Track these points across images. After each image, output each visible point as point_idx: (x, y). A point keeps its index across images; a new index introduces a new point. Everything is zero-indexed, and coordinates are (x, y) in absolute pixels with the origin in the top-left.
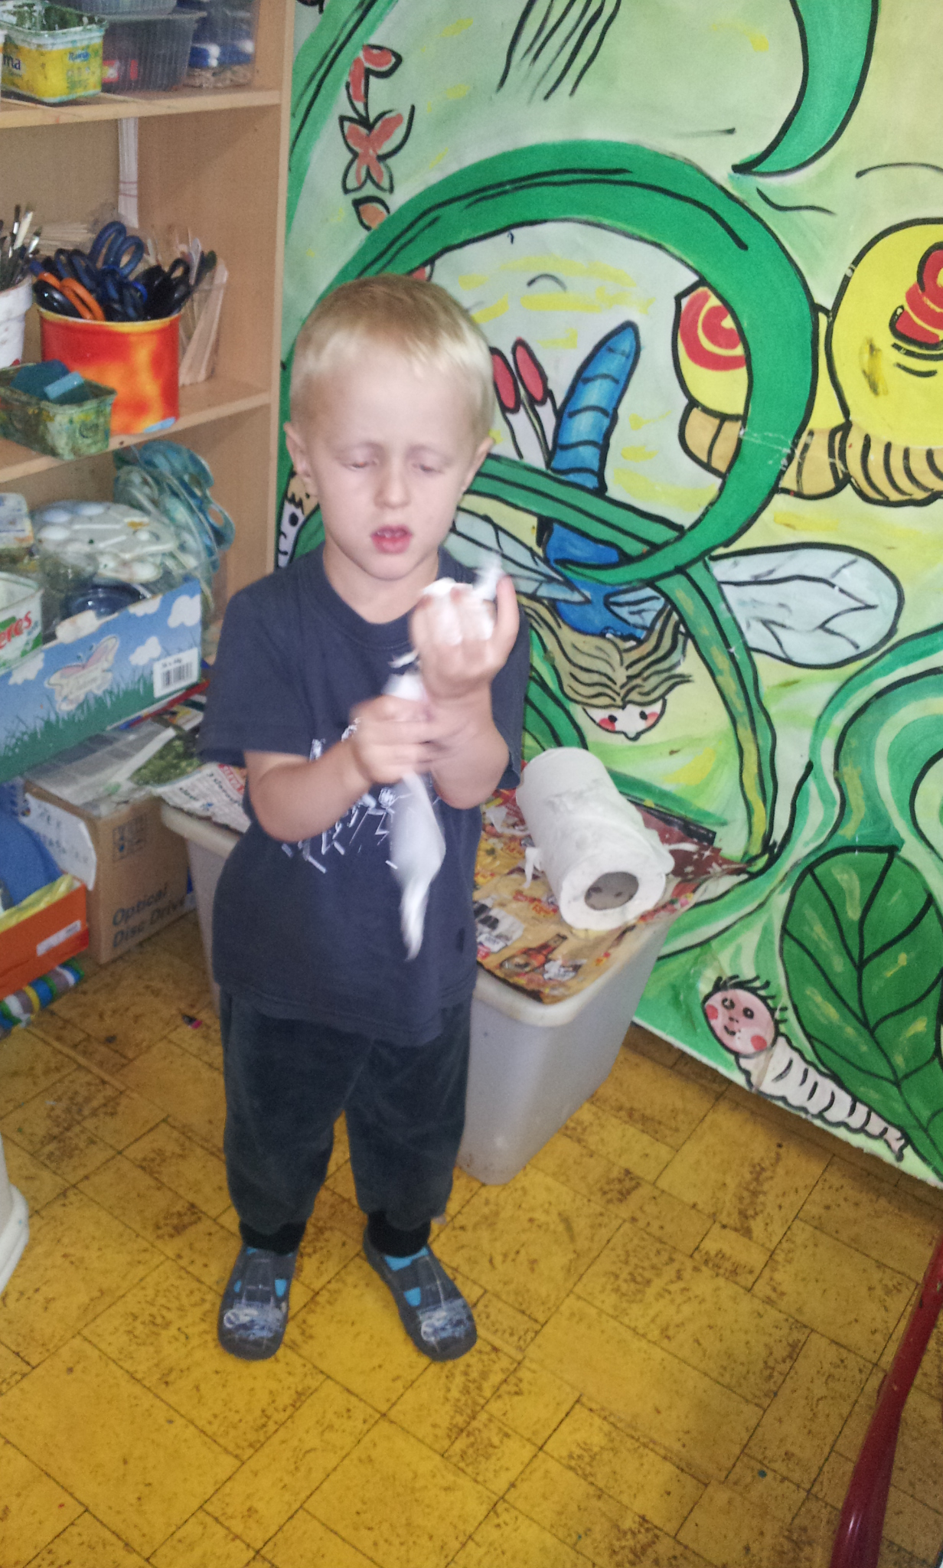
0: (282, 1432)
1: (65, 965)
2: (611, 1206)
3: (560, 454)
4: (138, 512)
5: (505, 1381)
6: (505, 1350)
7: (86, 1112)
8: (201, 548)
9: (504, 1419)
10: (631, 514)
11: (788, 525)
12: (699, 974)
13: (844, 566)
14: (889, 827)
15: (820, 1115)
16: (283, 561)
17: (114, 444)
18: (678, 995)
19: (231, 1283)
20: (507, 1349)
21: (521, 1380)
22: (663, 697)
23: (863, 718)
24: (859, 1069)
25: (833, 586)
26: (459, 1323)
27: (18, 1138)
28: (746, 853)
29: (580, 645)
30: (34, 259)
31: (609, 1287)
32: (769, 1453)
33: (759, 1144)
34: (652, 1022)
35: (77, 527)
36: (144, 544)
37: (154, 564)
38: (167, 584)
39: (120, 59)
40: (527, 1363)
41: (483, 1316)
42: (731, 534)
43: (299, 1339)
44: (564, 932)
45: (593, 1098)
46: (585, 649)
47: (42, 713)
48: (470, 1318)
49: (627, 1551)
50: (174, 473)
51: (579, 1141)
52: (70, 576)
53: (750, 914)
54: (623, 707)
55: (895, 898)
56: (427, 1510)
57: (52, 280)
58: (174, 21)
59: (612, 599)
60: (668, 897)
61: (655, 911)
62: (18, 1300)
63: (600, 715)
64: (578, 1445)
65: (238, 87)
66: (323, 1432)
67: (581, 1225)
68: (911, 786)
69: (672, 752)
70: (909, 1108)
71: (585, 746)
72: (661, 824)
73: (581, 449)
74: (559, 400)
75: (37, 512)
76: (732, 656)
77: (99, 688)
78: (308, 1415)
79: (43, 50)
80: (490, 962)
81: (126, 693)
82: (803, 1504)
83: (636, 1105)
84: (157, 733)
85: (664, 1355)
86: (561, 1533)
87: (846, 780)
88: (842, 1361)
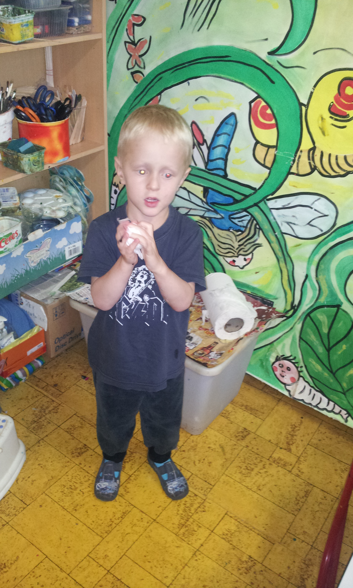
0: (118, 527)
1: (38, 359)
2: (239, 442)
3: (210, 163)
4: (58, 192)
5: (199, 507)
6: (199, 495)
7: (47, 412)
8: (82, 204)
9: (198, 521)
10: (237, 185)
11: (294, 186)
12: (270, 355)
13: (316, 201)
14: (337, 298)
15: (316, 406)
16: (113, 207)
17: (46, 167)
18: (263, 362)
19: (99, 473)
20: (200, 495)
21: (205, 506)
22: (252, 252)
23: (324, 258)
24: (330, 389)
25: (312, 208)
26: (182, 486)
27: (22, 422)
28: (285, 309)
29: (221, 234)
30: (14, 101)
31: (238, 471)
32: (297, 532)
33: (294, 417)
34: (253, 373)
35: (36, 198)
36: (60, 203)
37: (64, 211)
38: (69, 217)
39: (41, 25)
40: (207, 500)
41: (191, 483)
42: (273, 191)
43: (124, 493)
44: (217, 341)
45: (232, 402)
46: (223, 235)
47: (25, 267)
48: (186, 484)
49: (244, 568)
50: (71, 177)
51: (227, 418)
52: (34, 217)
53: (288, 332)
54: (238, 257)
55: (340, 324)
56: (170, 555)
57: (21, 108)
58: (60, 10)
59: (232, 217)
60: (256, 327)
61: (251, 332)
62: (22, 481)
63: (229, 260)
64: (226, 530)
65: (86, 33)
66: (132, 527)
67: (228, 449)
68: (344, 282)
69: (256, 273)
70: (349, 403)
71: (225, 272)
72: (253, 300)
73: (217, 161)
74: (209, 143)
75: (21, 194)
76: (276, 236)
77: (45, 257)
78: (127, 520)
79: (11, 24)
80: (189, 353)
81: (55, 258)
82: (310, 550)
83: (248, 404)
84: (69, 273)
85: (259, 496)
86: (220, 562)
87: (320, 281)
88: (325, 497)
